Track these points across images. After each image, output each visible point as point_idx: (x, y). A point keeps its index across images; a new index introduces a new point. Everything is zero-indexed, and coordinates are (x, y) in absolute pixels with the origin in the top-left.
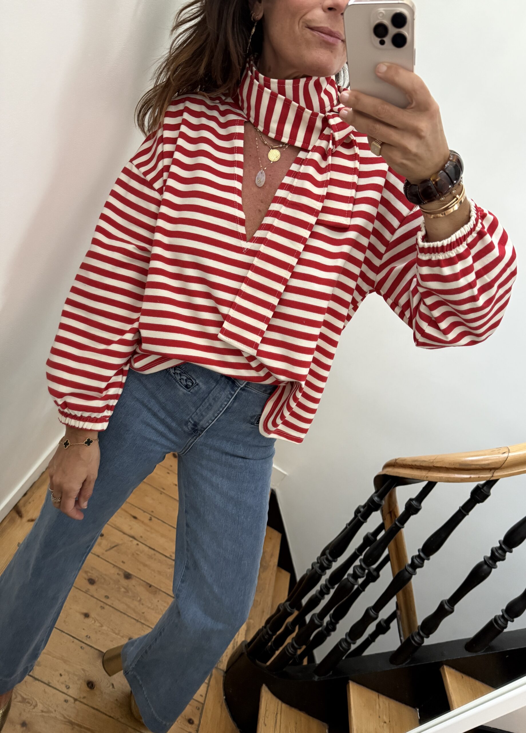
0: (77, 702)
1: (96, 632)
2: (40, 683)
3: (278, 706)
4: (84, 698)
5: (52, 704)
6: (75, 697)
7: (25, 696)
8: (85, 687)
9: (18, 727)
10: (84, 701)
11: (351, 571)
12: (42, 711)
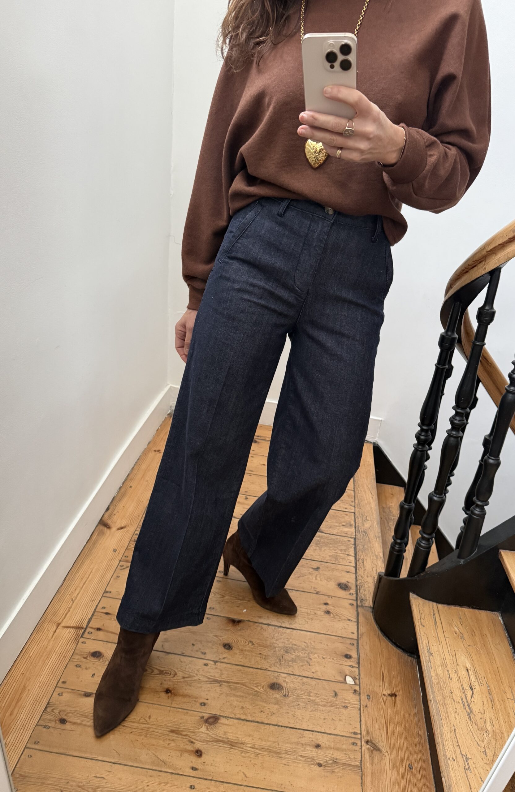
0: (218, 664)
1: (219, 603)
2: (173, 655)
3: (433, 607)
4: (224, 658)
5: (192, 670)
6: (215, 660)
7: (162, 669)
8: (222, 649)
9: (163, 695)
10: (226, 660)
12: (184, 678)
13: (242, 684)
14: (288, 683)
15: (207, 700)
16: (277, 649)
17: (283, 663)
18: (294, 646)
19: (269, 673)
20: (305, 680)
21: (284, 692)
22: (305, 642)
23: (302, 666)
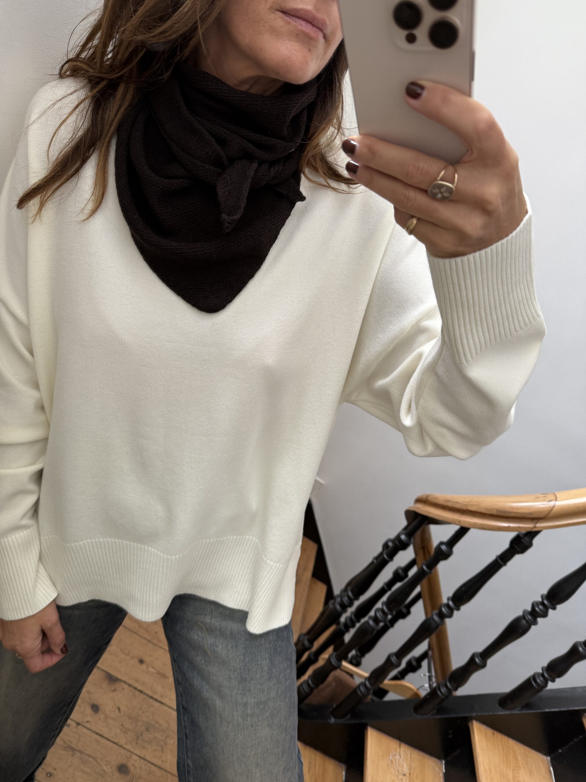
0: (80, 727)
4: (88, 722)
6: (79, 721)
8: (89, 710)
10: (88, 725)
11: (372, 613)
13: (94, 758)
14: (135, 768)
15: (55, 769)
16: (140, 723)
17: (139, 742)
18: (157, 725)
19: (122, 751)
20: (153, 768)
21: (129, 777)
22: (168, 723)
23: (155, 750)
